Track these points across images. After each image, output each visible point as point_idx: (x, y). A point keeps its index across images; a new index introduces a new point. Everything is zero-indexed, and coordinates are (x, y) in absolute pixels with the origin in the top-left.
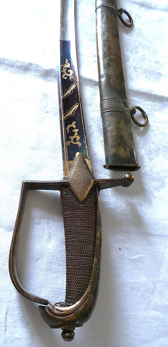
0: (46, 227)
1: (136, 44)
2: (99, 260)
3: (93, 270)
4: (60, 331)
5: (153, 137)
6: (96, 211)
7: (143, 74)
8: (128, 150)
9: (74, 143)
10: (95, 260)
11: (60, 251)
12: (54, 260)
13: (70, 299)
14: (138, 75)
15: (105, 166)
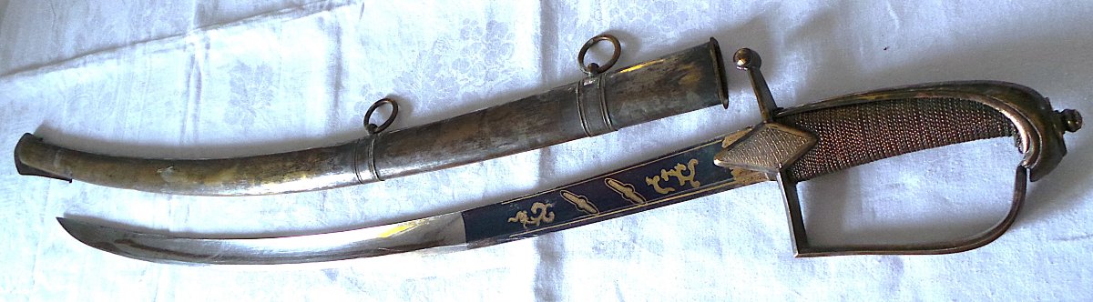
0: (877, 198)
1: (432, 84)
2: (919, 88)
3: (940, 97)
4: (1068, 137)
5: (634, 19)
6: (827, 109)
7: (498, 60)
8: (685, 67)
9: (693, 173)
10: (921, 96)
11: (917, 162)
12: (939, 169)
13: (1004, 129)
14: (502, 69)
15: (726, 107)
